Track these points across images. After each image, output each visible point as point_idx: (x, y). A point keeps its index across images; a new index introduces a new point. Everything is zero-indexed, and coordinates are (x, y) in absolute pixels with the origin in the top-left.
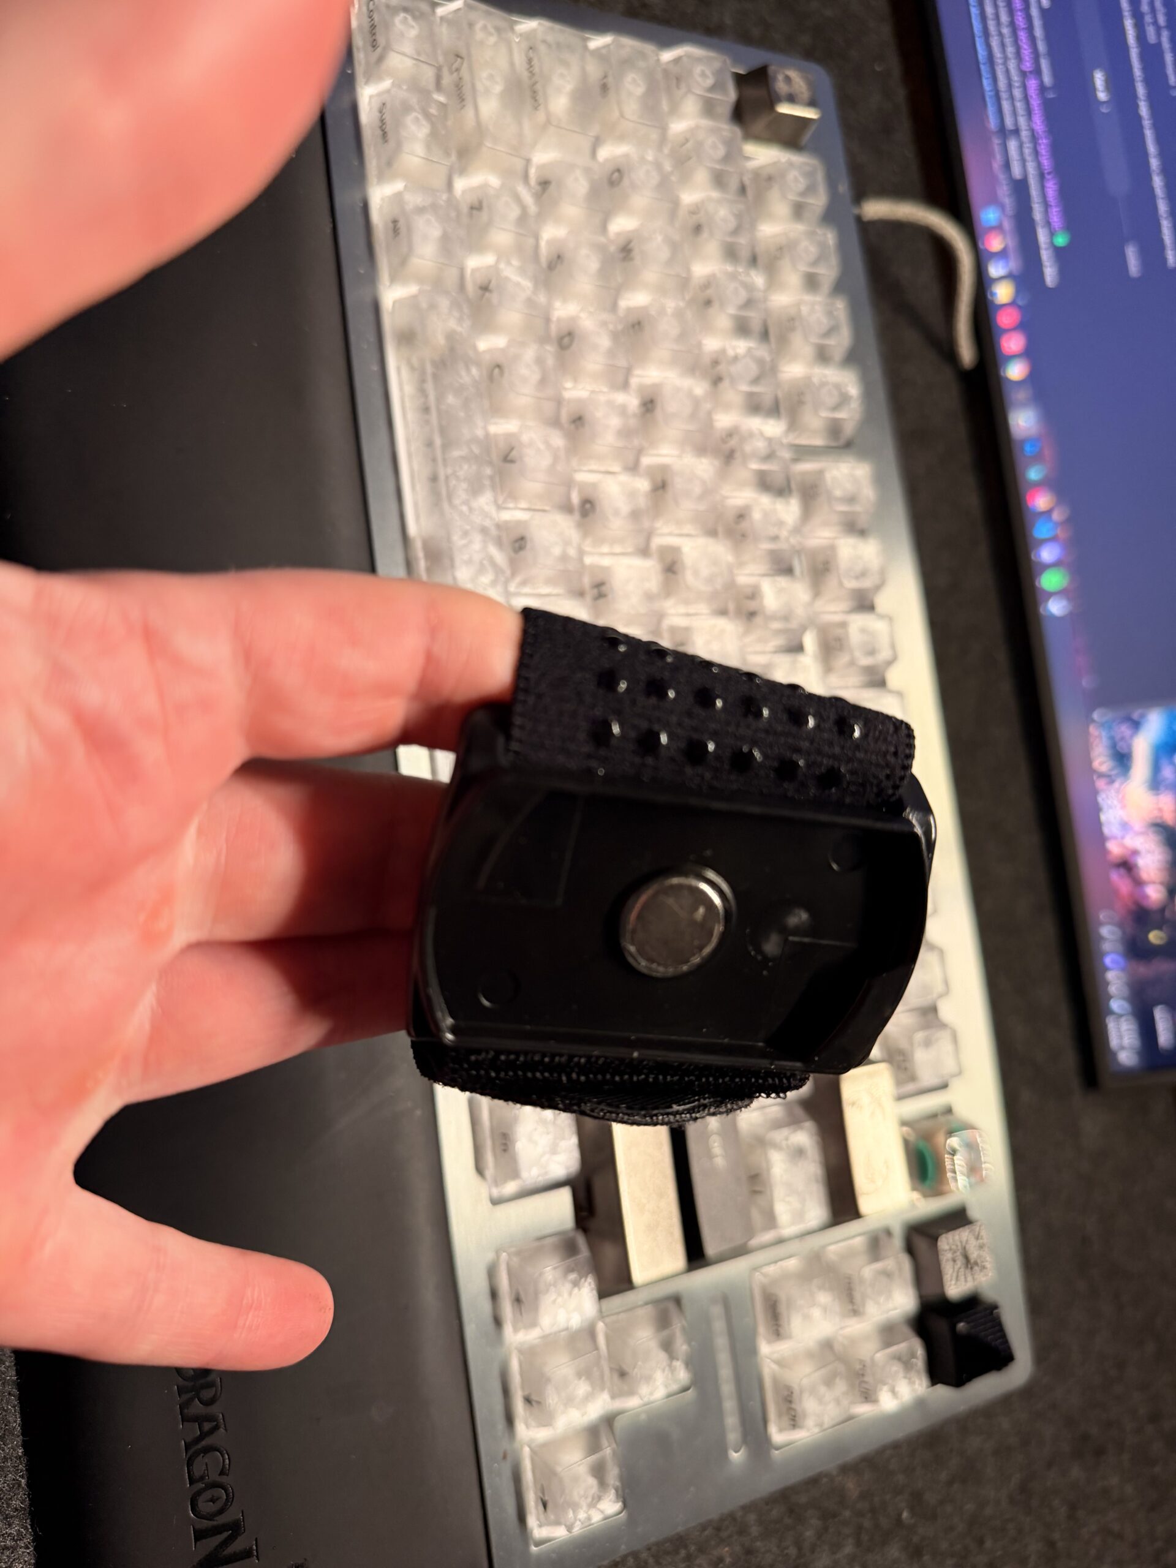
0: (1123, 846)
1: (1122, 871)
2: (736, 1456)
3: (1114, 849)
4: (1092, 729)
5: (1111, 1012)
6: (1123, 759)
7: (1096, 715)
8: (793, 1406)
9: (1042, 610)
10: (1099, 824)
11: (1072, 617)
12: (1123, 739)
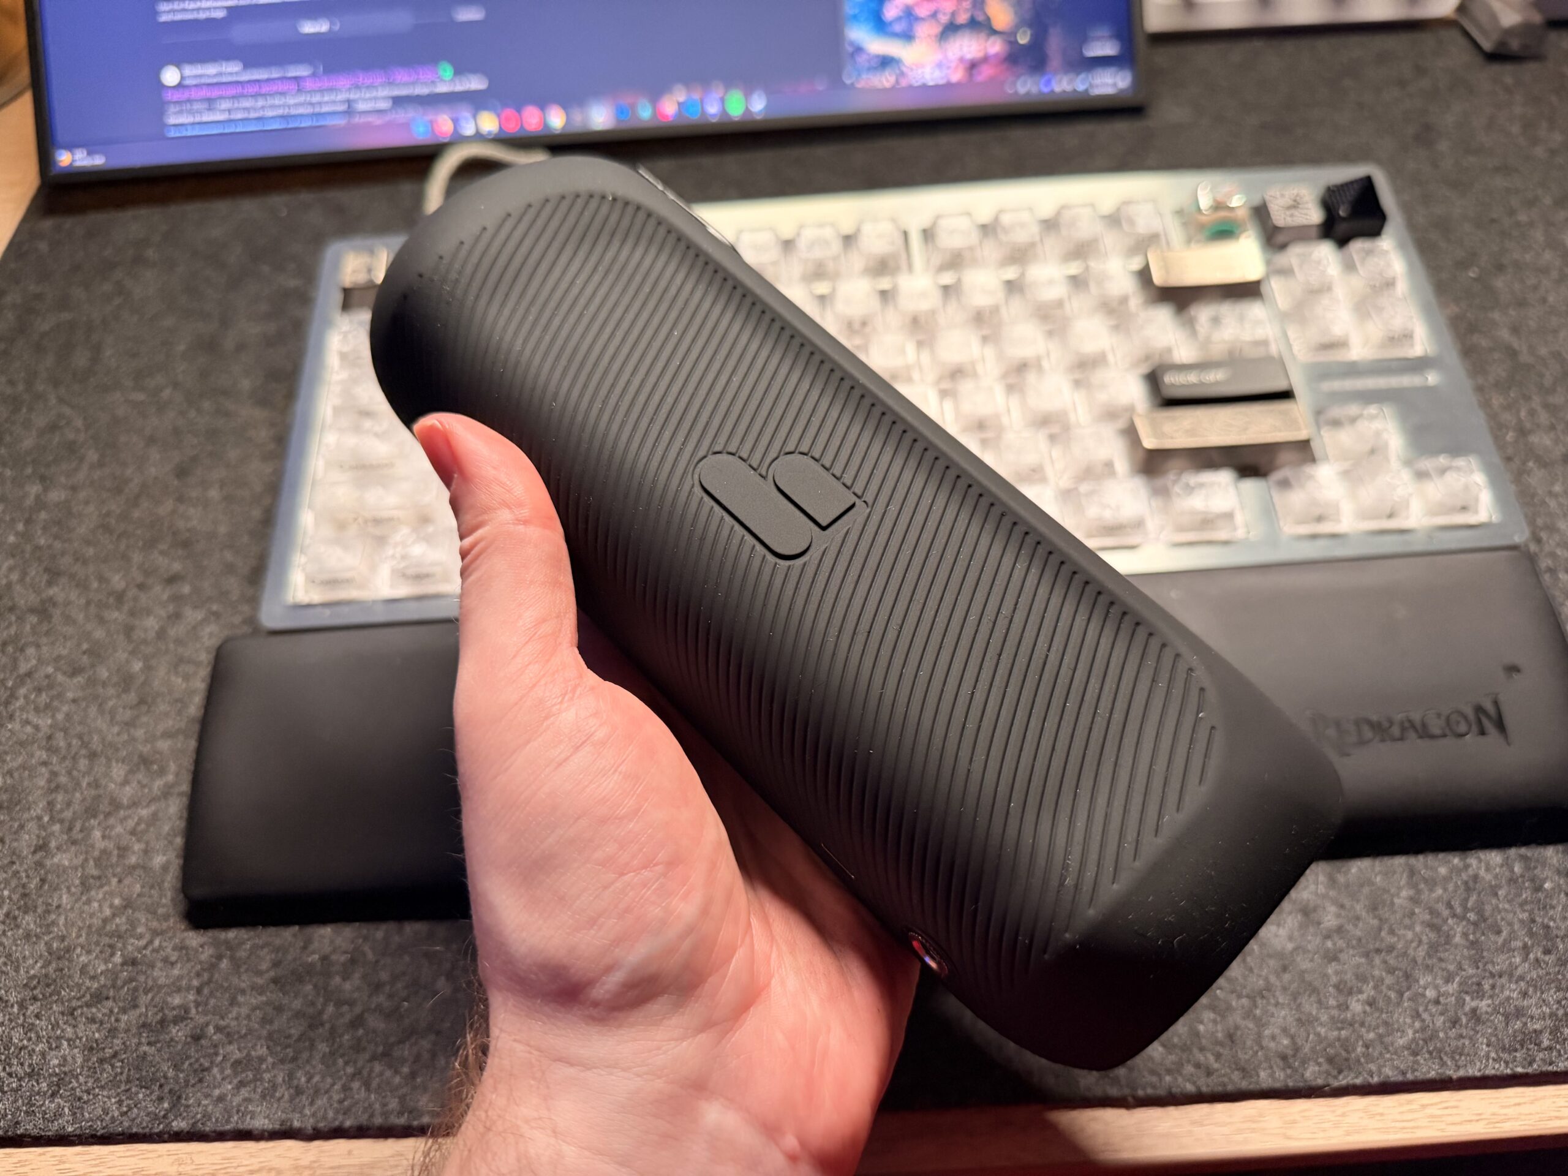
0: (956, 68)
1: (975, 72)
2: (1432, 378)
3: (957, 76)
4: (860, 85)
5: (1086, 90)
6: (885, 62)
7: (848, 82)
8: (1396, 336)
9: (759, 118)
10: (937, 87)
11: (769, 92)
12: (869, 61)
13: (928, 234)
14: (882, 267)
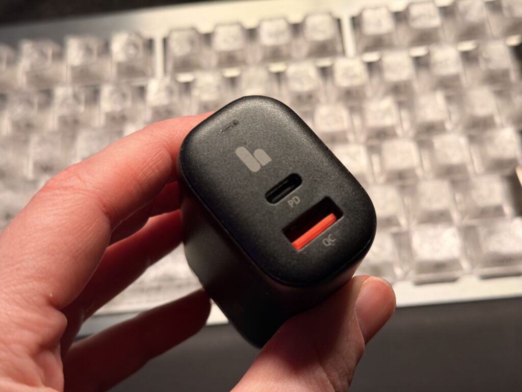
13: (356, 22)
14: (323, 49)
